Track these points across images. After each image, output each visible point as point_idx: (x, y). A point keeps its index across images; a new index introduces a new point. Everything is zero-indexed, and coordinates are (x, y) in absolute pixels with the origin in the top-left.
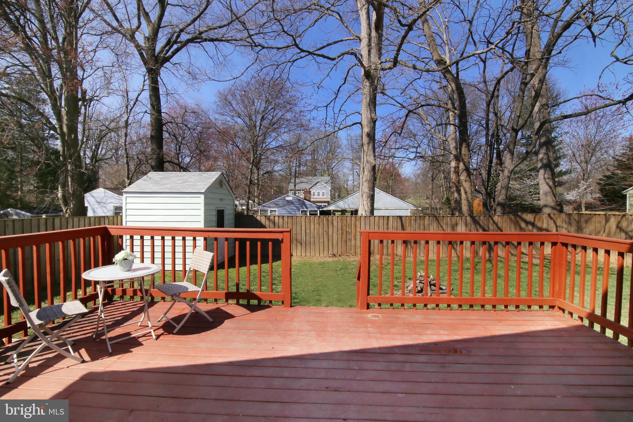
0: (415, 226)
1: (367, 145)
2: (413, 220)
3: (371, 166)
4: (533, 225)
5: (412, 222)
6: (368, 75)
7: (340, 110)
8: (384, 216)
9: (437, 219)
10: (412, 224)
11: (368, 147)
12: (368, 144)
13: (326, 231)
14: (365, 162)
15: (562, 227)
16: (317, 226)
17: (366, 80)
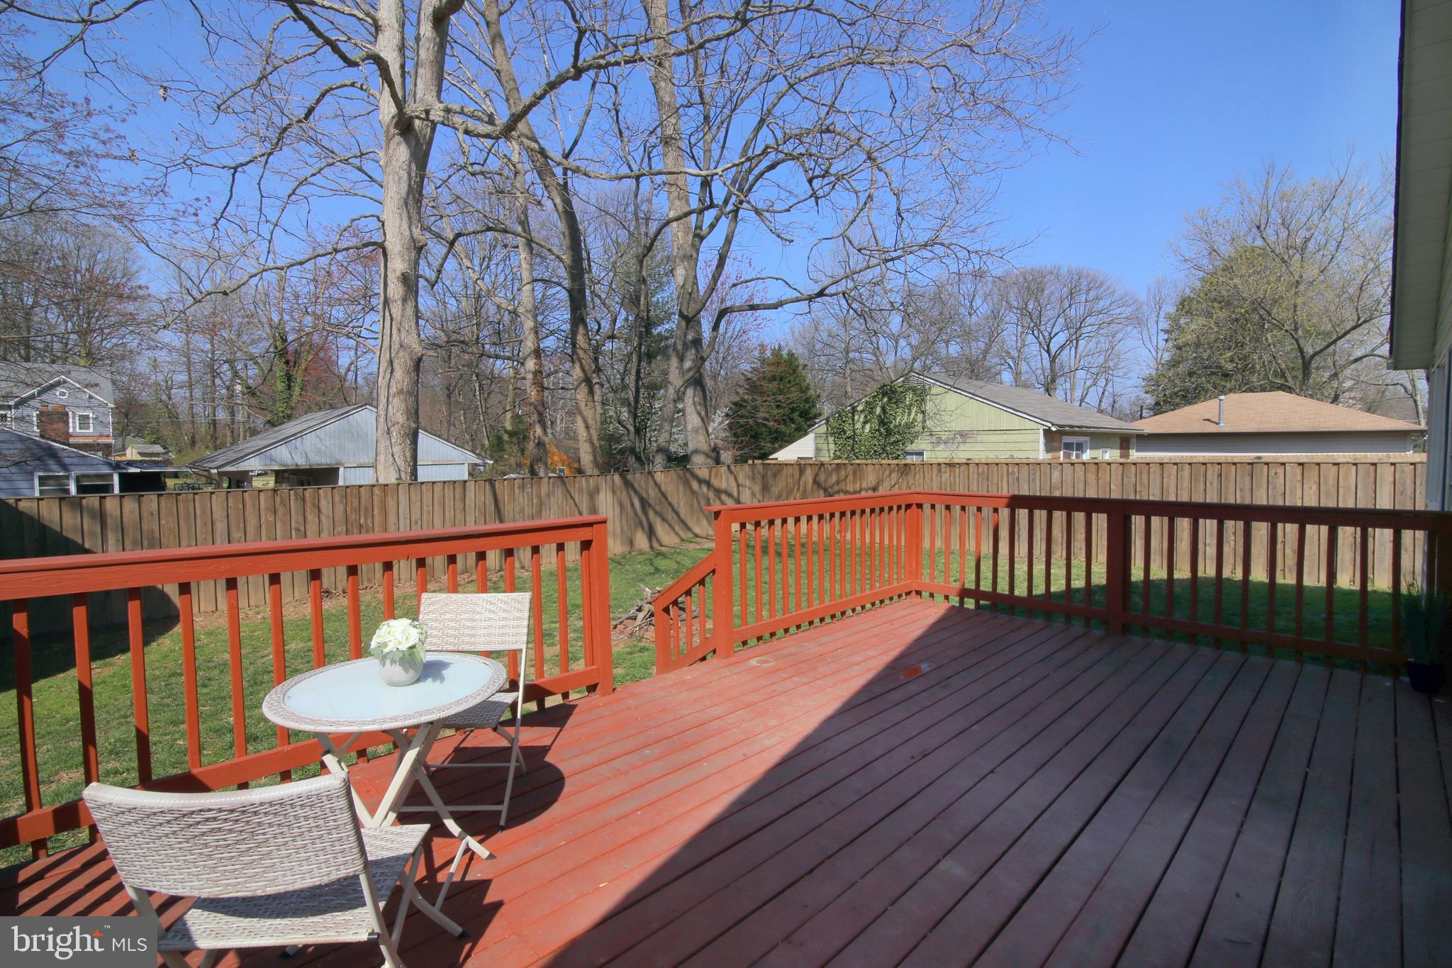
0: (521, 499)
1: (400, 302)
2: (519, 488)
3: (411, 359)
4: (708, 484)
5: (517, 491)
6: (404, 126)
7: (293, 193)
8: (455, 482)
9: (564, 483)
10: (516, 496)
11: (403, 310)
12: (404, 300)
13: (298, 530)
14: (396, 347)
15: (745, 486)
16: (267, 517)
17: (398, 138)
